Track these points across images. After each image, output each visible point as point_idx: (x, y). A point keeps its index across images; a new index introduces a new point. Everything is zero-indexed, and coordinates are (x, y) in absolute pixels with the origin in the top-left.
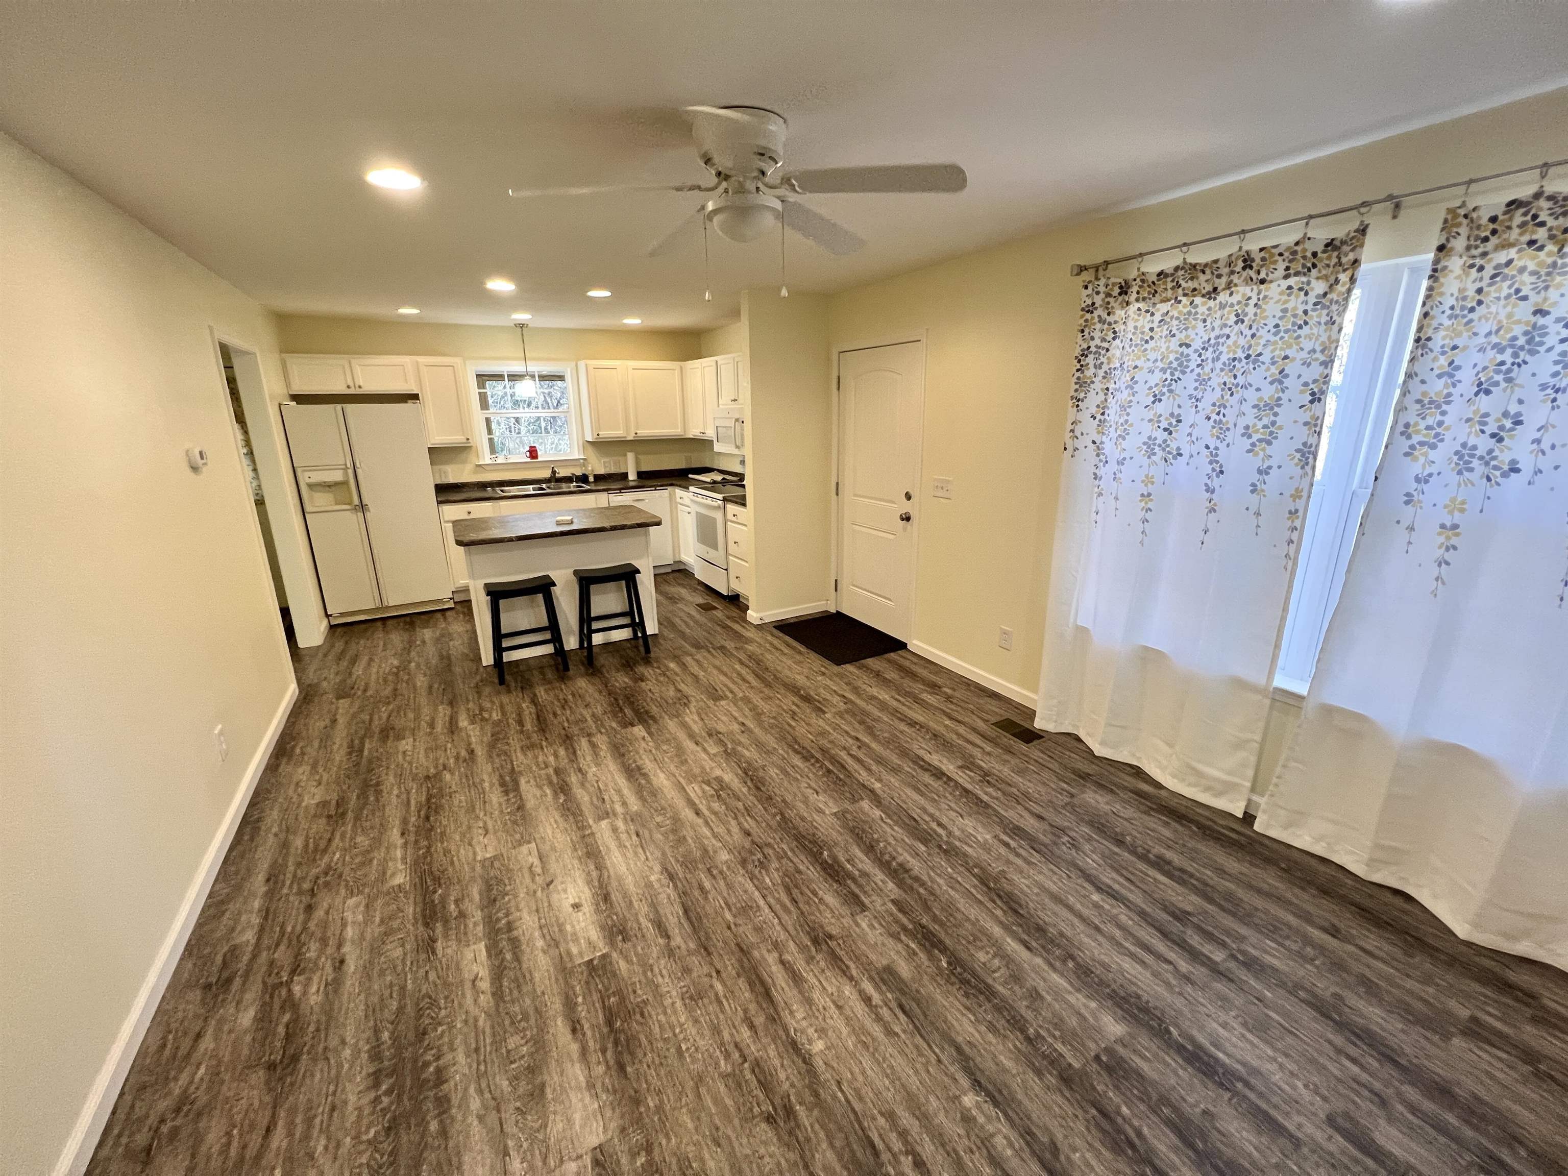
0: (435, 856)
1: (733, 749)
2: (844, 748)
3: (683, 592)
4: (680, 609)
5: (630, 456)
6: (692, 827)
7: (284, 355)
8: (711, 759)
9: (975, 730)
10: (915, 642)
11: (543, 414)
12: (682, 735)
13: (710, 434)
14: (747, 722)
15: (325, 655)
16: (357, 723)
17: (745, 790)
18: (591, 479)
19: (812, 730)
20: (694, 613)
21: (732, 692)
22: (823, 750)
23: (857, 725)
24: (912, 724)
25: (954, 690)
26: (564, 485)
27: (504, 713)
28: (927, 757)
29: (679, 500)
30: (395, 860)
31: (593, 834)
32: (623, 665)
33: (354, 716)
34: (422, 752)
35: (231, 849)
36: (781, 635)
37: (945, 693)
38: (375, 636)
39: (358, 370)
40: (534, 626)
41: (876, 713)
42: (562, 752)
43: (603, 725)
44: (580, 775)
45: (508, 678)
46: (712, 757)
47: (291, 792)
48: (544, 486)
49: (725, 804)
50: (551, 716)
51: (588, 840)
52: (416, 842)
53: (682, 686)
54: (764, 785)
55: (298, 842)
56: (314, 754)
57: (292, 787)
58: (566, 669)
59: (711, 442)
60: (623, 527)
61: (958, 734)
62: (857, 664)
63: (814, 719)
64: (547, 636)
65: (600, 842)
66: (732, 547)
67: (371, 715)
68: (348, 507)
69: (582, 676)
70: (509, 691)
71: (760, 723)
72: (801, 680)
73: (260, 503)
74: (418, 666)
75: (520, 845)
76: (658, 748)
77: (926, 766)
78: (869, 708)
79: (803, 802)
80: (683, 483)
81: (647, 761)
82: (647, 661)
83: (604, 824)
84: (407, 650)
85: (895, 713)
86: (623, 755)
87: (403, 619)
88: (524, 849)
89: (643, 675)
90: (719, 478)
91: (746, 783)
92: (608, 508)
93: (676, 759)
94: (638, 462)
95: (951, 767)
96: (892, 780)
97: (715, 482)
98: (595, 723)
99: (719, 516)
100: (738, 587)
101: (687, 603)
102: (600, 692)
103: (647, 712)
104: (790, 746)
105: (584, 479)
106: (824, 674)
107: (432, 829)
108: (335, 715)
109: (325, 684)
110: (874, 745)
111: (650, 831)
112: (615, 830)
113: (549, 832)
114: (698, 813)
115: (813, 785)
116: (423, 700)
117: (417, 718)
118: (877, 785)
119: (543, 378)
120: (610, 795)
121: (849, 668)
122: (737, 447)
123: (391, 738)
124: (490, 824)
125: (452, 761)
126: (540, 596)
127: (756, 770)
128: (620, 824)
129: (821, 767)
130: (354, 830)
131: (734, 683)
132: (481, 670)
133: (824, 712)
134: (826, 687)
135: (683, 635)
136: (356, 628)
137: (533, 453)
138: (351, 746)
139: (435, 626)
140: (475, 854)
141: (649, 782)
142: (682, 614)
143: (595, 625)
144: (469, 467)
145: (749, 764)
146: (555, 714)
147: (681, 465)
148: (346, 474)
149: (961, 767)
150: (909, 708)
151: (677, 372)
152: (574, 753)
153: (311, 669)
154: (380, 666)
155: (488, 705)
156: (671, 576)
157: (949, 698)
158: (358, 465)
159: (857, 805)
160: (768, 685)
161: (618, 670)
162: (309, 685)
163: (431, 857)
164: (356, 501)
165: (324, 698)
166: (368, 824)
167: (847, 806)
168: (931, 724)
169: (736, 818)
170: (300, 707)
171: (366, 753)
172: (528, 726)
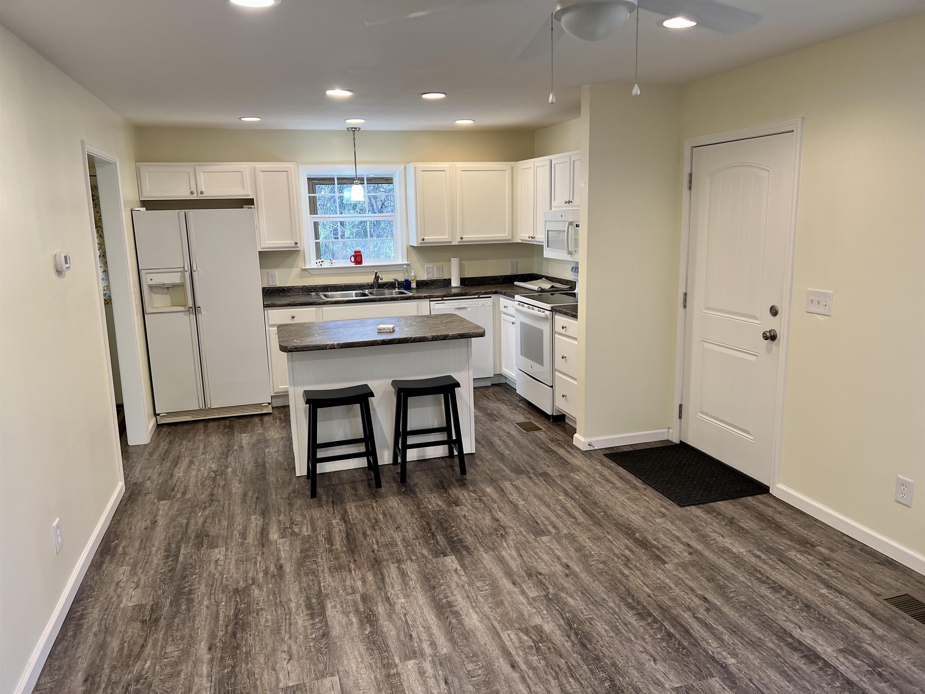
0: (239, 677)
1: (555, 594)
2: (689, 609)
3: (504, 409)
4: (500, 428)
5: (455, 262)
6: (507, 681)
7: (139, 164)
8: (530, 604)
9: (861, 605)
10: (780, 486)
11: (369, 217)
12: (497, 571)
13: (541, 238)
14: (572, 564)
15: (151, 454)
16: (175, 527)
17: (568, 645)
18: (414, 285)
19: (649, 582)
20: (514, 433)
21: (555, 527)
22: (664, 609)
23: (704, 582)
24: (776, 588)
25: (831, 549)
26: (386, 291)
27: (314, 530)
28: (797, 633)
29: (502, 309)
30: (201, 676)
31: (398, 674)
32: (437, 486)
33: (173, 519)
34: (233, 562)
35: (56, 644)
36: (613, 465)
37: (821, 553)
38: (197, 439)
39: (202, 177)
40: (350, 437)
41: (729, 569)
42: (370, 577)
43: (413, 551)
44: (387, 606)
45: (320, 490)
46: (532, 601)
47: (111, 591)
48: (367, 292)
49: (545, 659)
50: (360, 535)
51: (393, 681)
52: (222, 659)
53: (499, 515)
54: (590, 642)
55: (115, 644)
56: (134, 554)
57: (113, 587)
58: (379, 485)
59: (539, 248)
60: (445, 338)
61: (837, 607)
62: (705, 506)
63: (651, 570)
64: (361, 448)
65: (405, 685)
66: (559, 363)
67: (189, 519)
68: (182, 309)
69: (394, 494)
70: (320, 506)
71: (588, 568)
72: (636, 520)
73: (108, 302)
74: (234, 472)
75: (323, 676)
76: (471, 584)
77: (796, 644)
78: (720, 562)
79: (638, 670)
80: (509, 291)
81: (459, 597)
82: (462, 483)
83: (411, 664)
84: (226, 454)
85: (753, 572)
86: (434, 588)
87: (223, 422)
88: (327, 682)
89: (458, 499)
90: (547, 285)
91: (569, 637)
92: (429, 317)
93: (490, 600)
94: (461, 268)
95: (829, 650)
96: (751, 657)
97: (542, 291)
98: (406, 547)
99: (546, 328)
100: (563, 406)
101: (508, 421)
102: (412, 514)
103: (461, 541)
104: (622, 599)
105: (407, 285)
106: (664, 515)
107: (238, 647)
108: (156, 516)
109: (148, 483)
110: (726, 609)
111: (460, 679)
112: (422, 673)
113: (354, 666)
114: (514, 666)
115: (649, 648)
116: (237, 509)
117: (231, 525)
118: (731, 661)
119: (372, 181)
120: (419, 631)
121: (695, 510)
122: (570, 253)
123: (205, 546)
124: (294, 649)
125: (261, 575)
126: (358, 406)
127: (581, 623)
128: (428, 666)
129: (660, 629)
130: (166, 640)
131: (558, 516)
132: (294, 480)
133: (664, 562)
134: (667, 532)
135: (502, 457)
136: (180, 429)
137: (358, 258)
138: (168, 550)
139: (253, 430)
140: (278, 681)
141: (460, 622)
142: (501, 433)
143: (411, 440)
144: (295, 271)
145: (575, 616)
146: (365, 534)
147: (508, 272)
148: (184, 276)
149: (841, 651)
150: (773, 568)
151: (507, 174)
152: (383, 580)
153: (138, 467)
154: (199, 470)
155: (299, 518)
156: (491, 390)
157: (825, 561)
158: (195, 269)
159: (704, 683)
160: (598, 523)
161: (432, 492)
162: (135, 484)
163: (236, 677)
164: (190, 304)
165: (147, 498)
166: (178, 634)
167: (693, 681)
168: (801, 591)
169: (557, 678)
170: (126, 505)
171: (181, 558)
172: (338, 545)
